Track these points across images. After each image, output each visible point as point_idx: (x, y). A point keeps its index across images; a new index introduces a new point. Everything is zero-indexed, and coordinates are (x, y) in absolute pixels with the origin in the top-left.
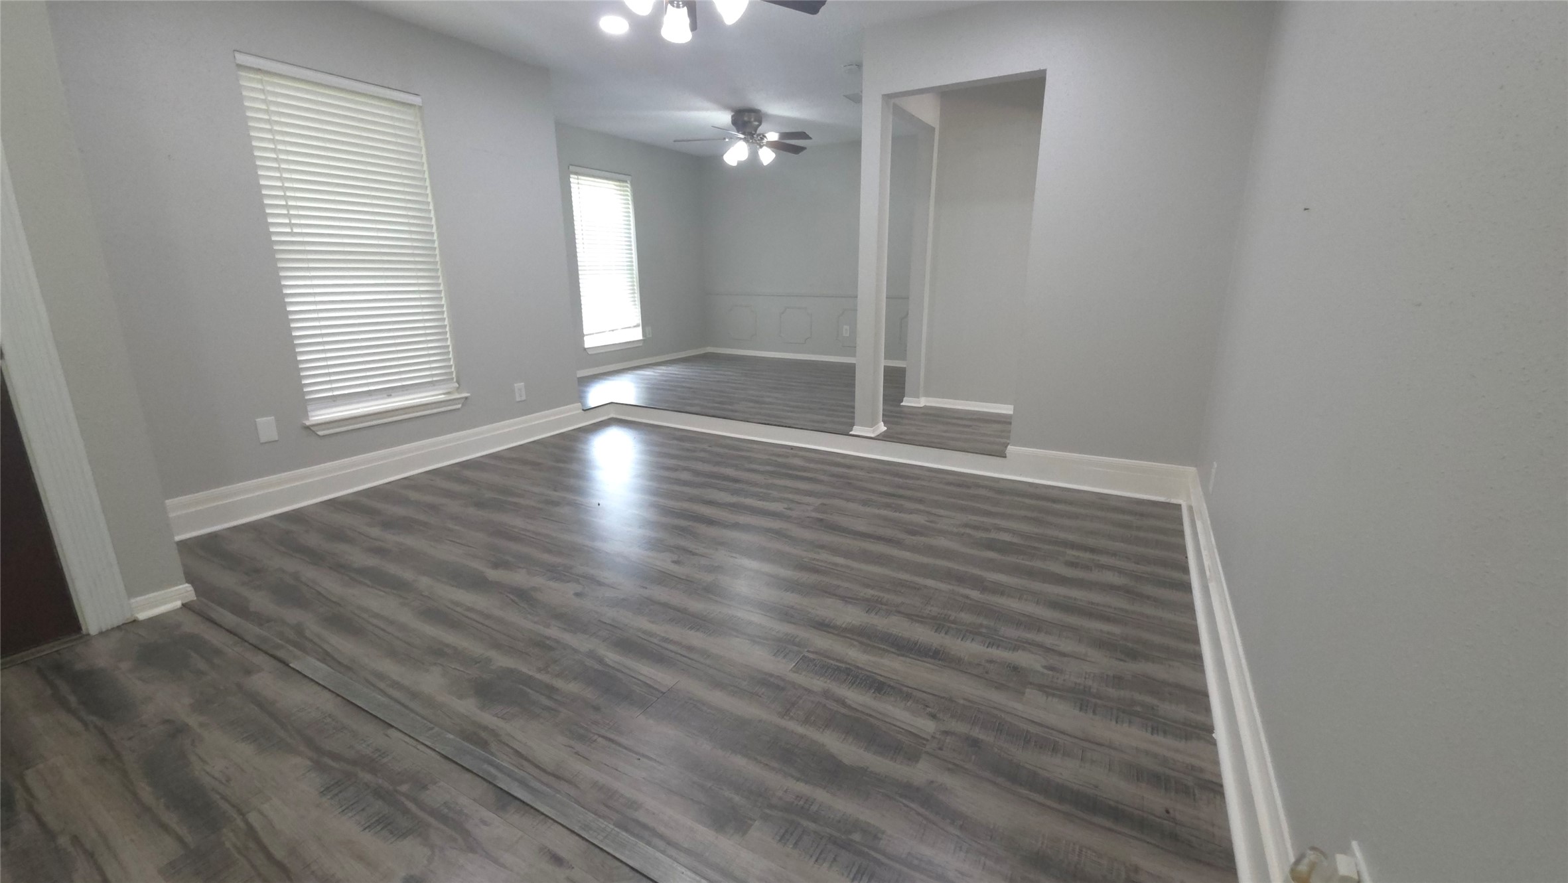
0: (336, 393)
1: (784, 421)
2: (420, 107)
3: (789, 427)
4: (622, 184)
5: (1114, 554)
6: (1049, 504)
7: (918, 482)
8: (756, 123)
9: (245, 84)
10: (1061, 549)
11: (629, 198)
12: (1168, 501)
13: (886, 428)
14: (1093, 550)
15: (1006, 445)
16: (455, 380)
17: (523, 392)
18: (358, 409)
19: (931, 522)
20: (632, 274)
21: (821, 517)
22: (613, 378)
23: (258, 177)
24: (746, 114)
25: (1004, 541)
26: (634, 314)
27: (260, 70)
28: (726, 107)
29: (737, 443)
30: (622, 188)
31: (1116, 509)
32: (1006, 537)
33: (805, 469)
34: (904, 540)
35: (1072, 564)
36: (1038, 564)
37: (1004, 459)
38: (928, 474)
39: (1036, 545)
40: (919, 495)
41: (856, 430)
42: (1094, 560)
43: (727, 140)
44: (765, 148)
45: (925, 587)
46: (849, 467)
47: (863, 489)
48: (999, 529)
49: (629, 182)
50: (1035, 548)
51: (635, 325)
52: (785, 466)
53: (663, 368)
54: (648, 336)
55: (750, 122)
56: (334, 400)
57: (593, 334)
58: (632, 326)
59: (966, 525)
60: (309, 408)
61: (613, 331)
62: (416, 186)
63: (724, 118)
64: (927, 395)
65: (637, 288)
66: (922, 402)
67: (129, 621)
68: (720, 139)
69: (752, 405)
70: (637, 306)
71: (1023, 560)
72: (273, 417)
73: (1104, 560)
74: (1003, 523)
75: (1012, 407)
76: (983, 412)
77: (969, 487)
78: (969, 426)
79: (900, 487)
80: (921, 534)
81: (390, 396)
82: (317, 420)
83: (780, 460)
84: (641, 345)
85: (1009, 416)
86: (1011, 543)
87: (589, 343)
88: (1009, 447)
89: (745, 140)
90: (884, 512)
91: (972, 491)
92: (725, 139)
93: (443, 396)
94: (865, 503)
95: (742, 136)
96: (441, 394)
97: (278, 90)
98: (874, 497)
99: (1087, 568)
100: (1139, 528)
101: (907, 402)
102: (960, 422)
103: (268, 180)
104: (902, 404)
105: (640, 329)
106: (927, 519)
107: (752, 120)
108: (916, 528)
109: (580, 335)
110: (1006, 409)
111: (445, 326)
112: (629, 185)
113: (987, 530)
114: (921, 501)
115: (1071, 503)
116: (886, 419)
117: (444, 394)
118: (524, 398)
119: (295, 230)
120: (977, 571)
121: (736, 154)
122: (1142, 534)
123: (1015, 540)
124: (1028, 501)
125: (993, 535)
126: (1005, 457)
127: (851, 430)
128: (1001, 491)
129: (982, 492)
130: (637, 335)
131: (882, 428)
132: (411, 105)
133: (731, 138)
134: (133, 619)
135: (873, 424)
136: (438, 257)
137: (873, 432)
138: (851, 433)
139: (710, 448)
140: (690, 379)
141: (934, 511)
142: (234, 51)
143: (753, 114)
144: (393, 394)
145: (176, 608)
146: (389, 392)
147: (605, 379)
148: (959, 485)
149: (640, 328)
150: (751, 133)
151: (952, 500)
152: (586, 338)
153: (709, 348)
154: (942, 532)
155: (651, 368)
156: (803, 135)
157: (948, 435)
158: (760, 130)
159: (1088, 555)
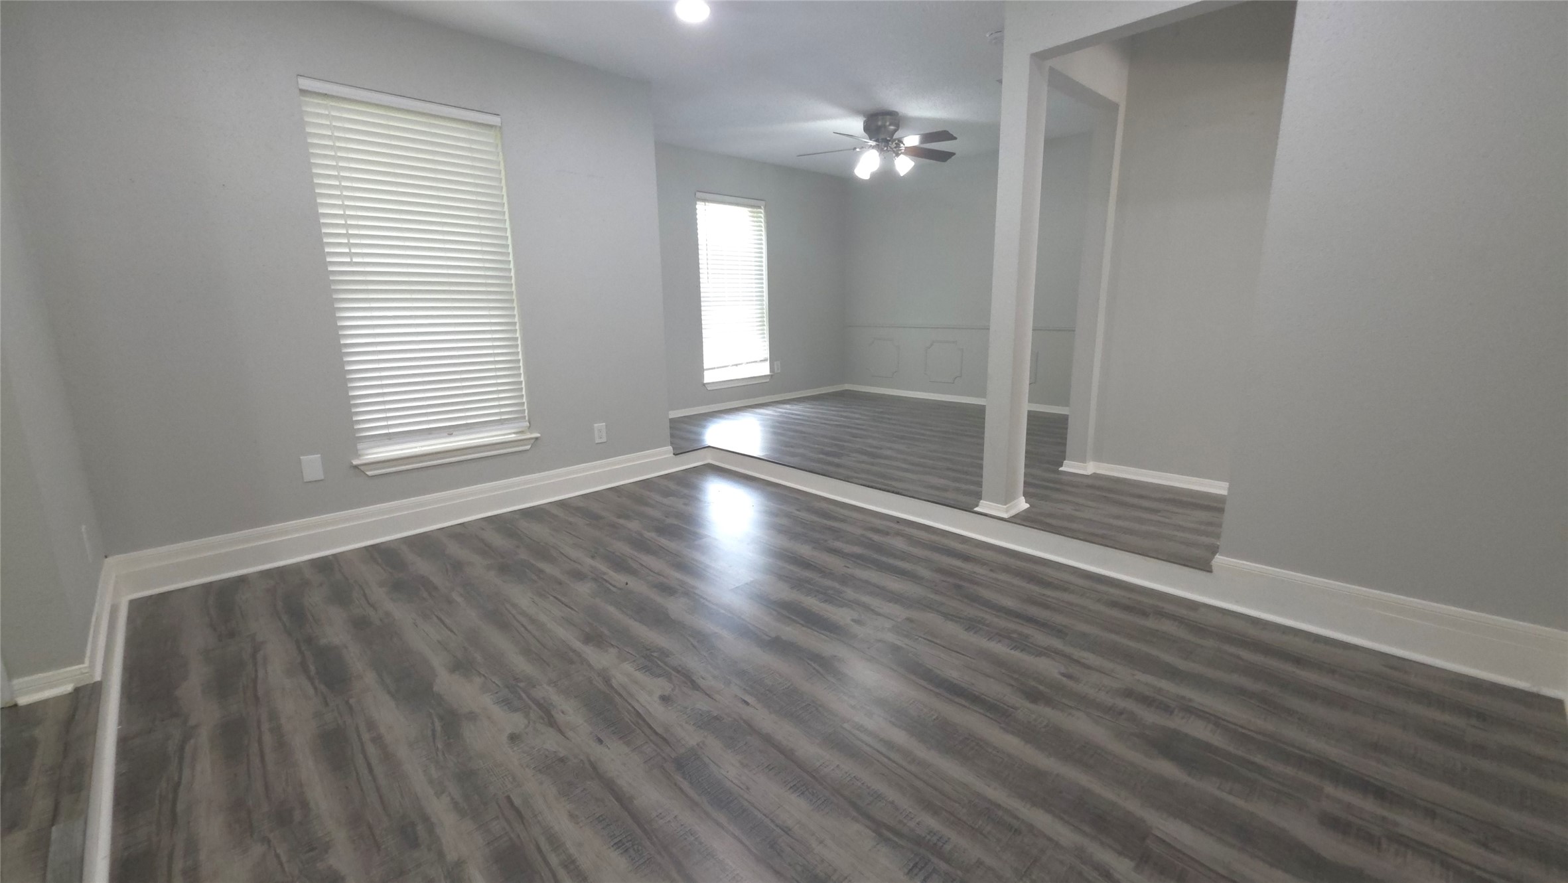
0: (391, 431)
1: (893, 483)
2: (500, 128)
3: (897, 493)
4: (755, 210)
5: (1430, 812)
6: (1289, 668)
7: (1066, 597)
8: (892, 127)
9: (309, 109)
10: (1311, 779)
11: (763, 225)
12: (1535, 689)
13: (1027, 506)
14: (1381, 793)
15: (1214, 550)
16: (527, 418)
17: (604, 434)
18: (416, 447)
19: (1069, 677)
20: (762, 305)
21: (899, 643)
22: (730, 417)
23: (316, 205)
24: (880, 117)
25: (1197, 742)
26: (762, 348)
27: (326, 94)
28: (857, 112)
29: (832, 507)
30: (755, 215)
31: (1424, 697)
32: (1198, 730)
33: (904, 556)
34: (1016, 709)
35: (1334, 824)
36: (1263, 810)
37: (1208, 574)
38: (1081, 582)
39: (1259, 759)
40: (1059, 619)
41: (984, 506)
42: (1384, 819)
43: (858, 150)
44: (902, 155)
45: (1031, 828)
46: (966, 558)
47: (975, 599)
48: (1190, 710)
49: (762, 207)
50: (1260, 769)
51: (763, 359)
52: (879, 548)
53: (788, 406)
54: (776, 371)
55: (884, 126)
56: (390, 438)
57: (715, 368)
58: (758, 359)
59: (1128, 693)
60: (360, 446)
61: (736, 365)
62: (492, 212)
63: (855, 125)
64: (1099, 458)
65: (766, 319)
66: (1090, 468)
67: (8, 705)
68: (853, 150)
69: (865, 458)
70: (766, 339)
71: (1230, 793)
72: (319, 455)
73: (1408, 823)
74: (1198, 698)
75: (1226, 485)
76: (1181, 488)
77: (1144, 614)
78: (1155, 511)
79: (1032, 601)
80: (1049, 702)
81: (450, 435)
82: (374, 458)
83: (876, 538)
84: (768, 380)
85: (1221, 499)
86: (1208, 747)
87: (709, 377)
88: (1217, 556)
89: (876, 147)
90: (999, 648)
91: (1150, 623)
92: (855, 149)
93: (513, 435)
94: (972, 625)
95: (873, 143)
96: (510, 434)
97: (345, 115)
98: (989, 617)
99: (1368, 839)
100: (1479, 750)
101: (1069, 467)
102: (1146, 503)
103: (328, 208)
104: (1061, 469)
105: (767, 364)
106: (1063, 670)
107: (888, 124)
108: (1041, 688)
109: (699, 369)
110: (1218, 488)
111: (518, 361)
112: (762, 211)
113: (1167, 709)
114: (1060, 632)
115: (1332, 671)
116: (1031, 490)
117: (514, 433)
118: (604, 440)
119: (355, 260)
120: (1133, 806)
121: (867, 165)
122: (1487, 766)
123: (1217, 740)
124: (1246, 654)
125: (1177, 723)
126: (1210, 571)
127: (977, 506)
128: (1199, 629)
129: (1168, 627)
130: (764, 370)
131: (1022, 505)
132: (491, 126)
133: (863, 147)
134: (14, 703)
135: (1007, 499)
136: (514, 287)
137: (1007, 511)
138: (976, 509)
139: (798, 513)
140: (811, 421)
141: (1077, 653)
142: (298, 75)
143: (888, 117)
144: (454, 433)
145: (65, 693)
146: (450, 431)
147: (722, 418)
148: (1127, 608)
149: (768, 362)
150: (886, 139)
151: (1113, 637)
152: (706, 373)
153: (846, 385)
154: (1084, 702)
155: (773, 406)
156: (944, 136)
157: (1120, 523)
158: (896, 136)
159: (1369, 805)
